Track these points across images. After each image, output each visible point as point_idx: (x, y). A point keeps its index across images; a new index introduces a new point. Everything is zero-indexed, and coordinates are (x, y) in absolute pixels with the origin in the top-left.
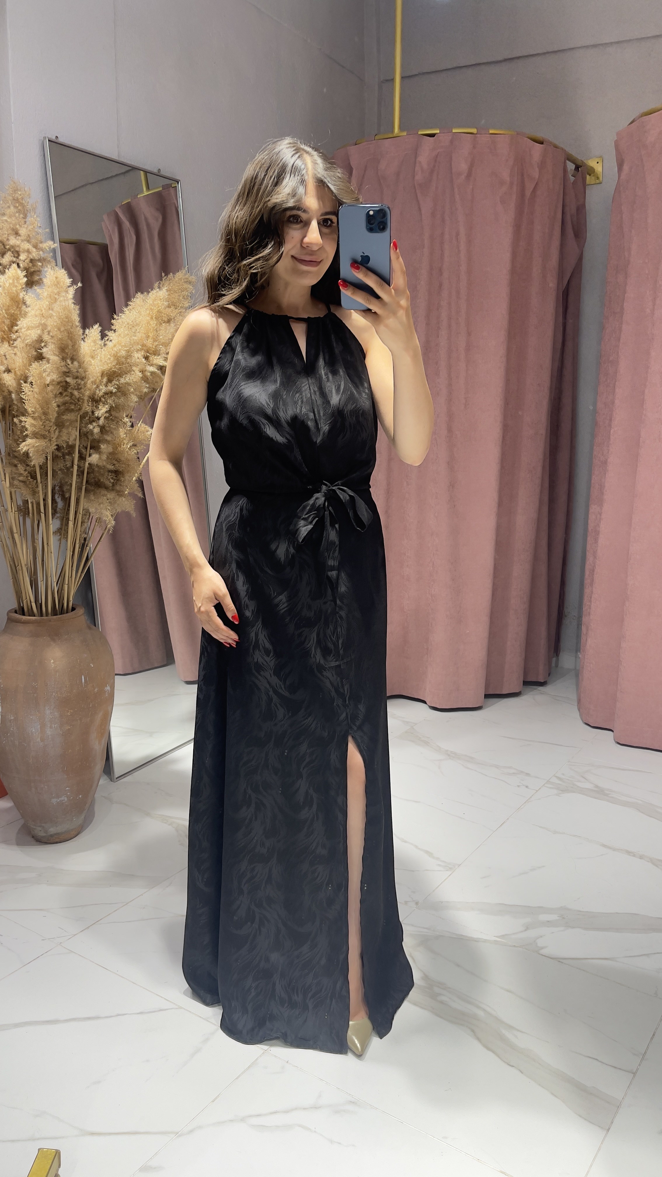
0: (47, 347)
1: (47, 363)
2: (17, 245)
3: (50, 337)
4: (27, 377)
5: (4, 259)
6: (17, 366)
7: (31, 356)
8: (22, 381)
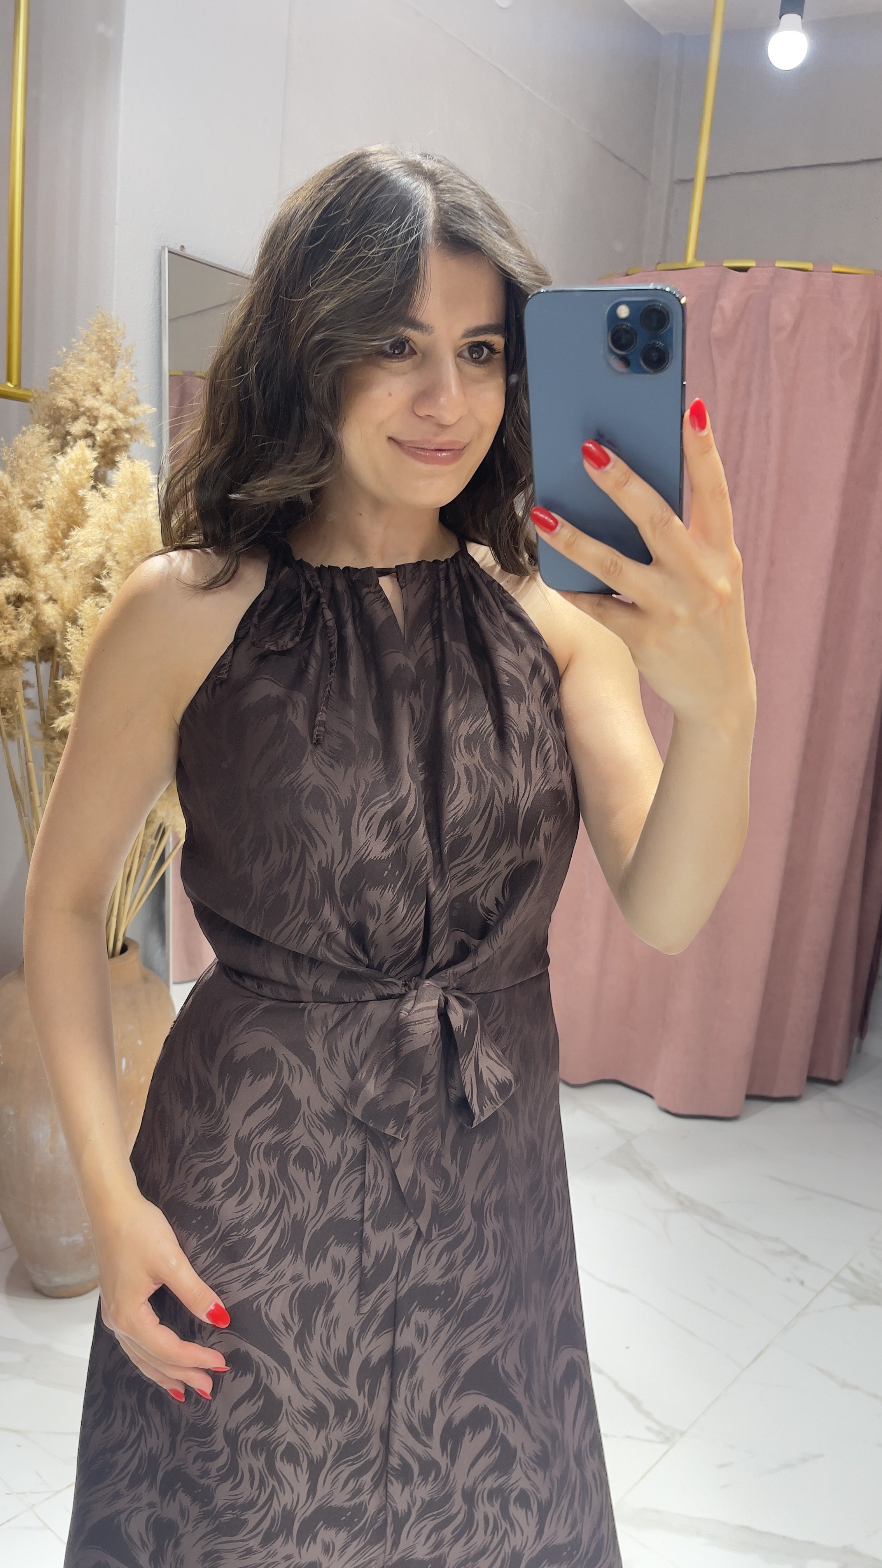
0: (110, 577)
1: (108, 601)
2: (95, 407)
3: (115, 564)
4: (78, 618)
5: (74, 428)
6: (65, 596)
7: (86, 583)
8: (68, 624)
